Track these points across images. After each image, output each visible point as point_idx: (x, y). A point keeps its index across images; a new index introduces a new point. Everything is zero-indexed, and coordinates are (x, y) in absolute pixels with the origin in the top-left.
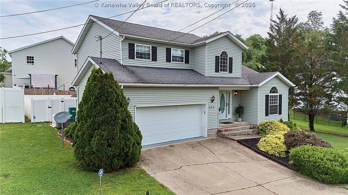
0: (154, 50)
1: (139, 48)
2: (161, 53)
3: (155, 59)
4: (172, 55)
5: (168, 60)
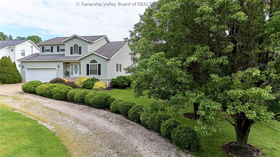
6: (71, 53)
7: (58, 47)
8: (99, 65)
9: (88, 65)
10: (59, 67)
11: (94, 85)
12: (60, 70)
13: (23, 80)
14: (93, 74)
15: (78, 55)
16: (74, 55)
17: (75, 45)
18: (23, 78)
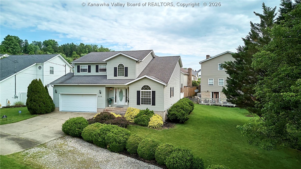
0: (89, 67)
1: (82, 67)
2: (93, 68)
3: (89, 71)
4: (99, 68)
5: (97, 71)
6: (115, 75)
7: (97, 67)
8: (154, 93)
9: (138, 92)
10: (100, 93)
11: (149, 120)
12: (101, 96)
13: (56, 108)
14: (145, 104)
15: (123, 78)
16: (118, 78)
17: (120, 65)
18: (56, 105)
